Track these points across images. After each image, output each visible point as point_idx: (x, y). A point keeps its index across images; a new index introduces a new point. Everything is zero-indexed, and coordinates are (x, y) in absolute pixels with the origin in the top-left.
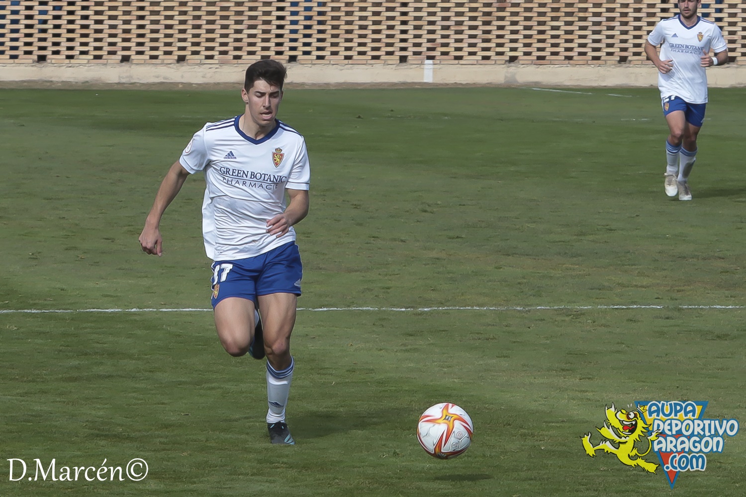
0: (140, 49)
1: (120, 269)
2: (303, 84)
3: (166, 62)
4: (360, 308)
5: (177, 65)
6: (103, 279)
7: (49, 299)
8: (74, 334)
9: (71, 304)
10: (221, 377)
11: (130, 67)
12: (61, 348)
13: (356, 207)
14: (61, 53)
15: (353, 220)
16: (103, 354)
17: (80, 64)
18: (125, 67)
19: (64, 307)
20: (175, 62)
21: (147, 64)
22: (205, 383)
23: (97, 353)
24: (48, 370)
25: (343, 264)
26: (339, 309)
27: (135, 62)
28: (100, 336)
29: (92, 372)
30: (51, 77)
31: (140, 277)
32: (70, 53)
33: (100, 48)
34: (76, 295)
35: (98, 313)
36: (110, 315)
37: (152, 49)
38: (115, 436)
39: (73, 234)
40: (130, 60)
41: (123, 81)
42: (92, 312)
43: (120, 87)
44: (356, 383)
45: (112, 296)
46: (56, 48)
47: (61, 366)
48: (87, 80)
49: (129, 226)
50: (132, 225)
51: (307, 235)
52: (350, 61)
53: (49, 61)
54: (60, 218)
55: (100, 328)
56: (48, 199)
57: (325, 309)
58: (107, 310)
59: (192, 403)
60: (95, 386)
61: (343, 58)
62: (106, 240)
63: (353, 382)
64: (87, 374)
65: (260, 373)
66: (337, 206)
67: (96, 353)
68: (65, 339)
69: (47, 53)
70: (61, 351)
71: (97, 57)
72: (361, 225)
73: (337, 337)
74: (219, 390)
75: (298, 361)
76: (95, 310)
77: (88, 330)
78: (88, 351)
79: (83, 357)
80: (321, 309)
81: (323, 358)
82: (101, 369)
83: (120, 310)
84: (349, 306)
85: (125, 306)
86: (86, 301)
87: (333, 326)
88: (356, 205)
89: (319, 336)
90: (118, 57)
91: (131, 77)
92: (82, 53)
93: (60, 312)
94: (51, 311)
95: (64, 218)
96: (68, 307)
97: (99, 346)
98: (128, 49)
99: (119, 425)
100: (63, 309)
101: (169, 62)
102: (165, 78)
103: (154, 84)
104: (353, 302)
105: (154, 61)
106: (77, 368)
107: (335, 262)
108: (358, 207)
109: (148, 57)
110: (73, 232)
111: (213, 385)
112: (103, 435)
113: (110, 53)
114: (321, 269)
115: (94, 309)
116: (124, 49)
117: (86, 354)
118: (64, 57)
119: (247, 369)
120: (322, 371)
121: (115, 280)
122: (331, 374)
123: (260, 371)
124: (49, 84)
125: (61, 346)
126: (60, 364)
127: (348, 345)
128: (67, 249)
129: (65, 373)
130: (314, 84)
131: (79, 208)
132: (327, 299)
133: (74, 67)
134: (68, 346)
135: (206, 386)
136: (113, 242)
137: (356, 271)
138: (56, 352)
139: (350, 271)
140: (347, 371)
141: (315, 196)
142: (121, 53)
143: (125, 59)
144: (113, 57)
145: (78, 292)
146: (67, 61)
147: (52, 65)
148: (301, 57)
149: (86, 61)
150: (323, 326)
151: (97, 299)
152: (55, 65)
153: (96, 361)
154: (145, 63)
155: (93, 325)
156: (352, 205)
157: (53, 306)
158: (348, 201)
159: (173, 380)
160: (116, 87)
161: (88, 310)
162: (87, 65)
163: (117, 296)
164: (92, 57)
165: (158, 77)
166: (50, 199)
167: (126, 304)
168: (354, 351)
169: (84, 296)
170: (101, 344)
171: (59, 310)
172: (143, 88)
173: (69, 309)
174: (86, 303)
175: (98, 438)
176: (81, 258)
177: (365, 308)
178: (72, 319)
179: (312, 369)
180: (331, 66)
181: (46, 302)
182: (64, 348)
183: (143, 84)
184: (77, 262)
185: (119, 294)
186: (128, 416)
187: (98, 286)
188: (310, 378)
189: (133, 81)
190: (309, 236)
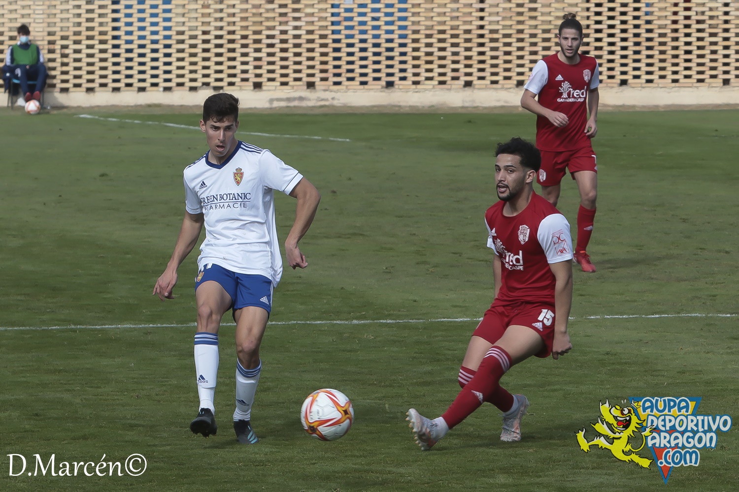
0: (481, 74)
1: (468, 281)
2: (634, 106)
3: (505, 86)
4: (689, 315)
5: (517, 89)
6: (452, 290)
7: (402, 310)
8: (427, 342)
9: (424, 314)
10: (563, 379)
11: (473, 92)
12: (415, 355)
13: (684, 221)
14: (408, 79)
15: (681, 233)
16: (454, 360)
17: (426, 90)
18: (468, 91)
19: (417, 317)
20: (514, 86)
21: (488, 88)
22: (548, 385)
23: (448, 359)
24: (403, 375)
25: (672, 275)
26: (669, 316)
27: (477, 87)
28: (451, 344)
29: (444, 376)
30: (399, 102)
31: (486, 289)
32: (416, 79)
33: (444, 74)
34: (428, 306)
35: (448, 323)
36: (459, 324)
37: (493, 74)
38: (467, 435)
39: (424, 249)
40: (473, 85)
41: (467, 104)
42: (443, 321)
43: (463, 111)
44: (685, 383)
45: (460, 307)
46: (402, 75)
47: (415, 372)
48: (433, 104)
49: (475, 241)
50: (478, 241)
51: (639, 248)
52: (677, 84)
53: (396, 87)
54: (411, 234)
55: (450, 336)
56: (399, 217)
57: (657, 316)
58: (456, 320)
59: (536, 404)
60: (447, 389)
61: (670, 81)
62: (454, 255)
63: (683, 383)
64: (439, 379)
65: (598, 375)
66: (667, 220)
67: (447, 359)
68: (418, 347)
69: (395, 79)
70: (415, 358)
71: (442, 83)
72: (689, 237)
73: (668, 341)
74: (561, 392)
75: (633, 364)
76: (446, 319)
77: (440, 338)
78: (440, 357)
79: (436, 363)
80: (653, 316)
81: (655, 361)
82: (452, 373)
83: (468, 319)
84: (679, 313)
85: (474, 315)
86: (437, 311)
87: (665, 332)
88: (684, 219)
89: (652, 340)
90: (461, 82)
91: (474, 101)
92: (428, 79)
93: (414, 322)
94: (405, 321)
95: (415, 234)
96: (420, 317)
97: (450, 352)
98: (470, 74)
99: (470, 425)
100: (416, 319)
101: (509, 86)
102: (506, 102)
103: (495, 108)
104: (682, 309)
105: (495, 86)
106: (430, 373)
107: (666, 272)
108: (687, 221)
109: (489, 82)
110: (424, 248)
111: (556, 387)
112: (455, 435)
113: (454, 78)
114: (652, 279)
115: (444, 318)
116: (467, 74)
117: (438, 360)
118: (411, 83)
119: (586, 372)
120: (655, 373)
121: (463, 292)
122: (664, 376)
123: (599, 374)
124: (397, 108)
125: (415, 353)
126: (415, 370)
127: (678, 349)
128: (418, 264)
129: (420, 378)
130: (644, 107)
131: (428, 225)
132: (659, 307)
133: (420, 92)
134: (421, 353)
135: (549, 388)
136: (460, 256)
137: (685, 280)
138: (411, 359)
139: (679, 280)
140: (678, 372)
141: (646, 211)
142: (464, 79)
143: (468, 84)
144: (456, 82)
145: (429, 303)
146: (414, 87)
147: (399, 90)
148: (631, 81)
149: (431, 87)
150: (655, 331)
151: (447, 309)
152: (403, 90)
153: (447, 366)
154: (486, 88)
155: (444, 333)
156: (681, 219)
157: (406, 316)
158: (677, 216)
159: (519, 383)
160: (460, 111)
161: (439, 320)
162: (433, 90)
163: (465, 306)
164: (437, 83)
165: (499, 101)
166: (401, 217)
167: (474, 313)
168: (684, 354)
169: (435, 307)
170: (452, 351)
171: (413, 320)
172: (485, 111)
173: (421, 319)
174: (437, 313)
175: (451, 437)
176: (431, 272)
177: (693, 315)
178: (425, 328)
179: (646, 371)
180: (659, 89)
181: (399, 313)
182: (417, 355)
183: (485, 108)
184: (427, 275)
185: (467, 305)
186: (478, 416)
187: (447, 297)
188: (644, 380)
189: (475, 105)
190: (641, 248)
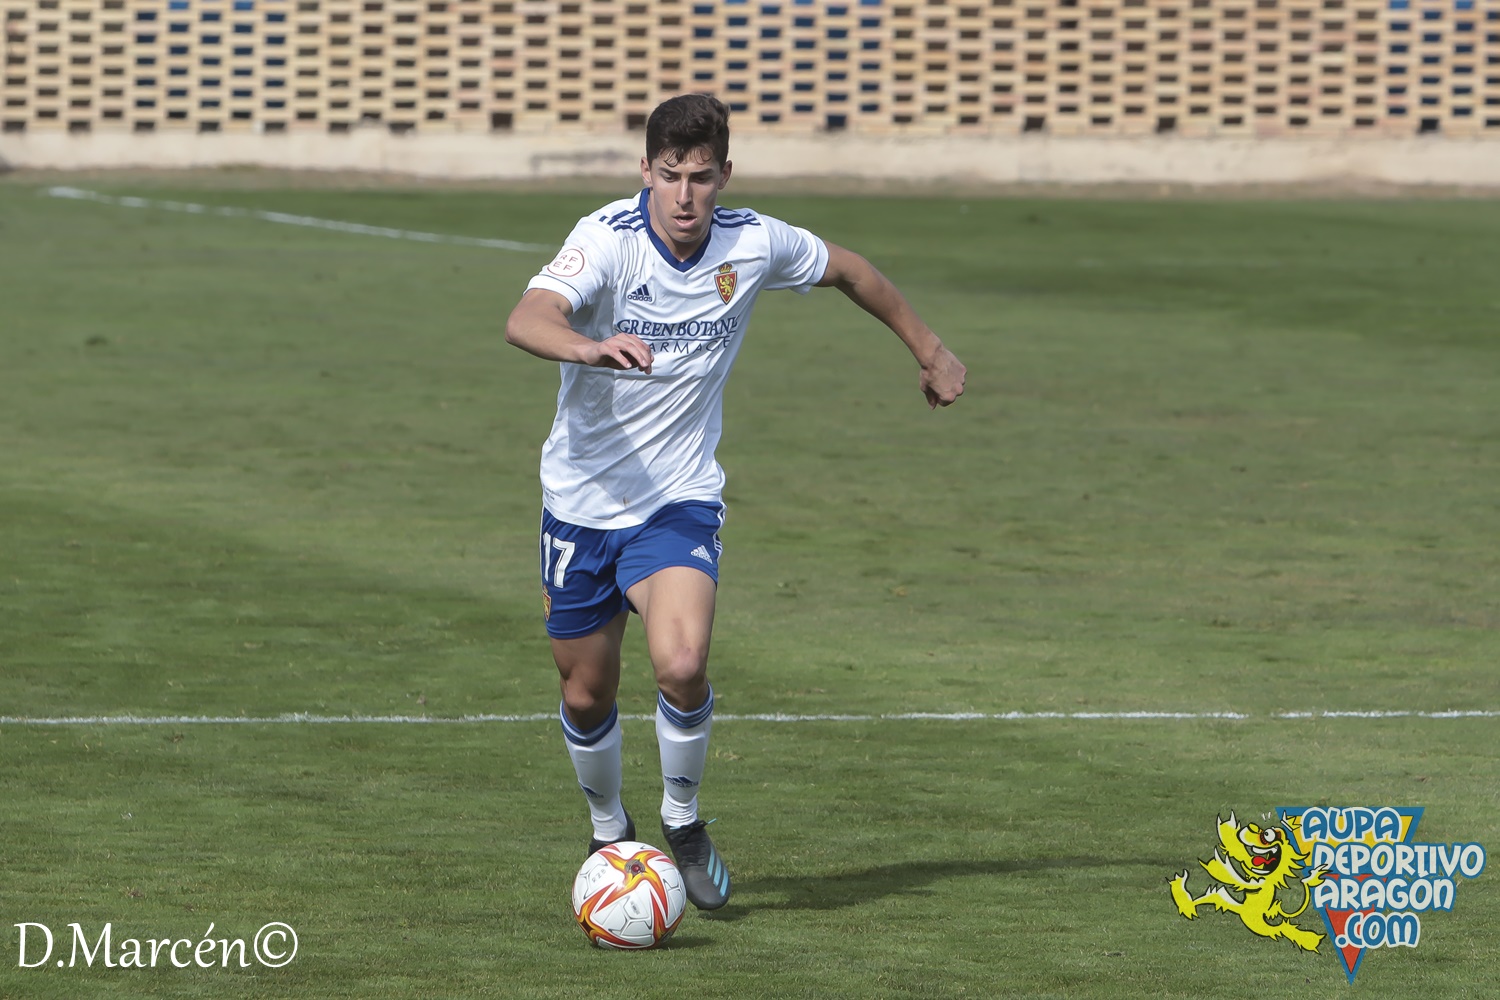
0: (1068, 99)
1: (988, 620)
2: (1453, 187)
3: (1127, 131)
5: (1156, 138)
6: (946, 643)
7: (816, 689)
8: (870, 771)
9: (869, 701)
11: (1044, 143)
12: (837, 803)
14: (883, 108)
16: (935, 817)
17: (926, 137)
18: (1034, 143)
19: (851, 708)
20: (1151, 131)
21: (1083, 135)
23: (920, 813)
24: (804, 852)
27: (1055, 131)
28: (930, 776)
29: (906, 857)
30: (859, 167)
31: (1032, 639)
32: (903, 109)
33: (974, 99)
34: (880, 681)
36: (957, 728)
37: (1098, 99)
39: (884, 538)
40: (1045, 126)
41: (1030, 175)
42: (915, 719)
43: (1020, 193)
45: (962, 684)
46: (869, 98)
47: (834, 843)
48: (944, 174)
50: (1023, 519)
51: (1427, 543)
53: (852, 128)
54: (855, 501)
55: (930, 757)
56: (830, 457)
58: (950, 716)
59: (1130, 928)
62: (958, 554)
67: (917, 815)
68: (847, 783)
69: (850, 108)
70: (836, 809)
71: (969, 120)
76: (924, 715)
77: (903, 762)
78: (900, 809)
79: (887, 822)
80: (1444, 714)
82: (926, 850)
83: (981, 715)
85: (994, 705)
86: (903, 694)
87: (1469, 754)
89: (1436, 774)
90: (1017, 119)
91: (1044, 168)
92: (932, 109)
93: (842, 721)
94: (821, 716)
95: (865, 500)
96: (861, 707)
97: (925, 797)
98: (1039, 99)
99: (959, 978)
100: (849, 713)
101: (1137, 131)
102: (1127, 171)
105: (1101, 129)
107: (1488, 604)
109: (1086, 120)
110: (884, 534)
113: (998, 109)
114: (1453, 621)
115: (920, 711)
116: (1031, 99)
117: (895, 817)
118: (888, 119)
121: (973, 646)
124: (853, 184)
125: (837, 797)
126: (835, 839)
128: (866, 574)
129: (844, 860)
131: (901, 479)
133: (910, 143)
134: (853, 798)
136: (974, 556)
138: (826, 813)
141: (1455, 450)
142: (1023, 111)
143: (1034, 124)
144: (1003, 119)
145: (885, 673)
146: (896, 129)
147: (858, 138)
148: (1447, 121)
149: (938, 130)
151: (929, 690)
152: (867, 138)
153: (916, 831)
154: (1079, 134)
155: (915, 749)
157: (825, 706)
160: (1011, 192)
161: (907, 716)
162: (943, 139)
163: (975, 684)
164: (954, 120)
166: (836, 457)
167: (996, 701)
169: (899, 683)
170: (931, 795)
171: (841, 714)
172: (1075, 195)
173: (862, 713)
174: (904, 699)
176: (898, 595)
178: (869, 737)
181: (809, 697)
182: (844, 801)
183: (1076, 185)
184: (888, 604)
185: (980, 679)
186: (981, 957)
187: (932, 660)
190: (1432, 543)
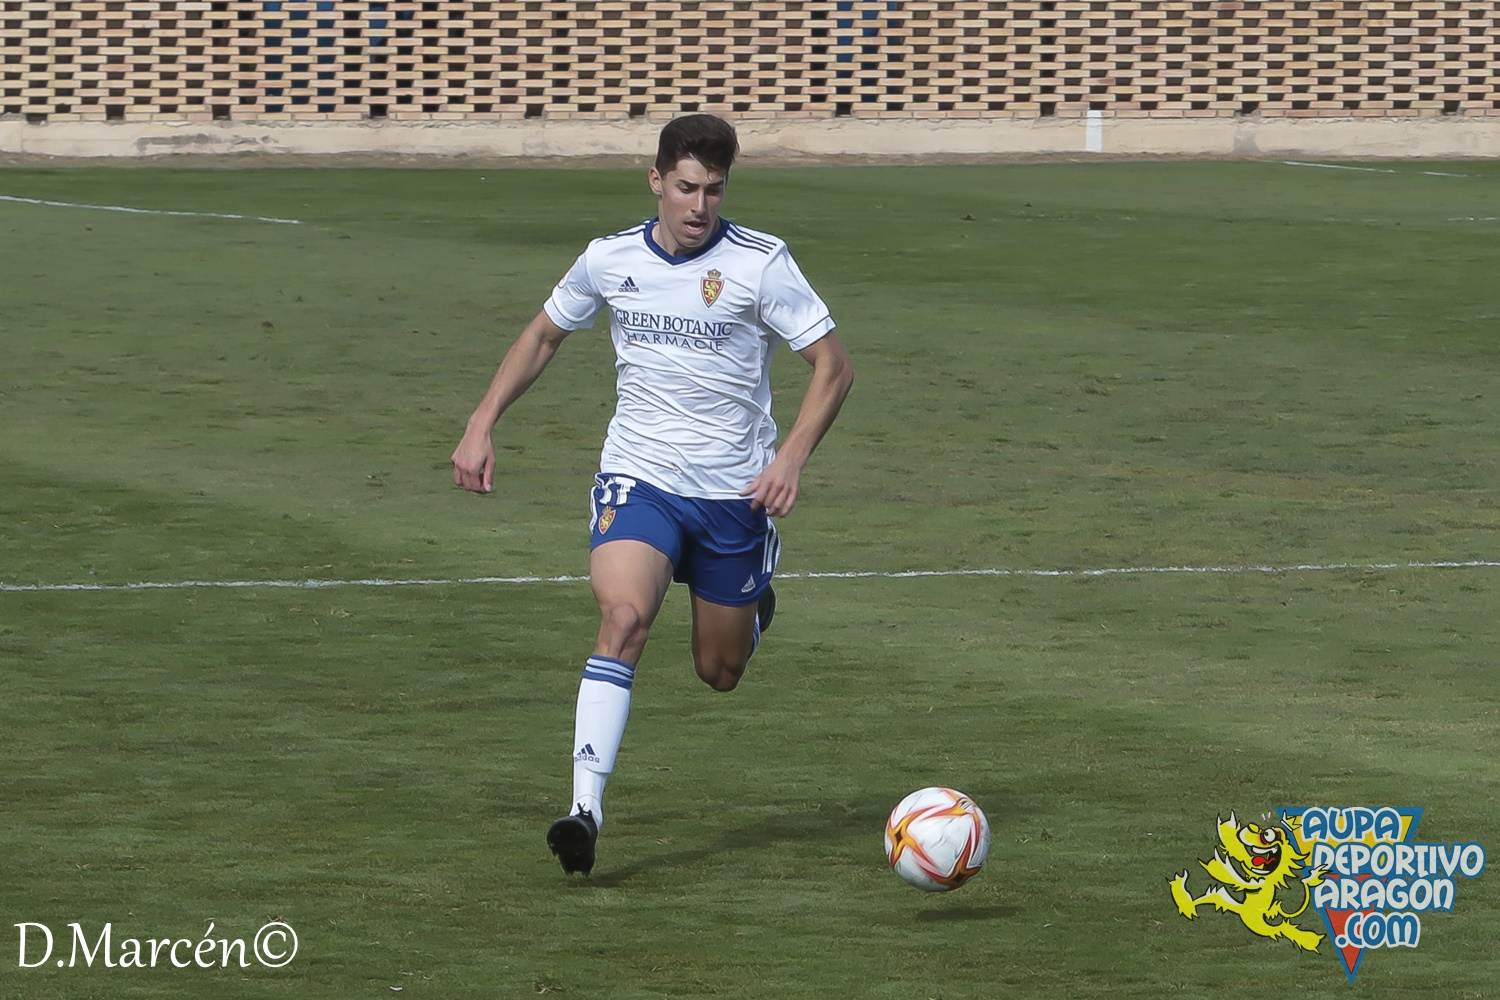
0: (561, 91)
1: (535, 503)
2: (864, 157)
3: (608, 116)
4: (977, 572)
5: (630, 121)
6: (504, 521)
7: (406, 560)
8: (456, 624)
9: (448, 568)
10: (727, 699)
11: (543, 126)
12: (431, 650)
13: (966, 384)
14: (415, 100)
15: (960, 409)
16: (510, 661)
17: (450, 122)
18: (534, 126)
19: (435, 574)
20: (627, 116)
21: (574, 120)
22: (697, 712)
23: (498, 657)
24: (408, 690)
25: (943, 491)
26: (938, 573)
27: (551, 116)
28: (503, 628)
29: (490, 693)
30: (397, 147)
31: (572, 518)
32: (431, 100)
33: (486, 92)
34: (456, 553)
35: (497, 585)
36: (519, 589)
37: (584, 91)
38: (535, 809)
39: (447, 439)
40: (543, 113)
41: (531, 152)
42: (486, 582)
43: (525, 164)
44: (970, 707)
45: (521, 554)
46: (404, 92)
47: (432, 683)
48: (464, 151)
49: (550, 423)
50: (555, 423)
51: (877, 439)
52: (950, 113)
53: (392, 116)
54: (422, 410)
55: (501, 613)
56: (398, 375)
57: (913, 574)
58: (514, 579)
59: (673, 748)
60: (495, 719)
61: (936, 106)
62: (508, 451)
63: (966, 707)
64: (481, 697)
65: (796, 692)
66: (932, 384)
67: (496, 659)
68: (438, 634)
69: (388, 100)
70: (431, 655)
71: (481, 108)
72: (975, 417)
73: (935, 625)
74: (723, 724)
75: (866, 669)
76: (492, 579)
77: (481, 617)
78: (482, 655)
79: (473, 666)
80: (905, 574)
81: (910, 664)
82: (506, 687)
83: (537, 579)
84: (956, 568)
85: (548, 571)
86: (474, 563)
87: (928, 605)
88: (965, 381)
89: (903, 623)
90: (521, 107)
91: (545, 145)
92: (454, 100)
93: (428, 585)
94: (411, 581)
95: (429, 409)
96: (442, 574)
97: (501, 645)
98: (538, 92)
99: (542, 789)
100: (432, 579)
101: (615, 116)
102: (611, 148)
103: (588, 158)
104: (963, 561)
105: (587, 115)
106: (463, 686)
107: (930, 486)
108: (970, 385)
109: (575, 108)
110: (447, 436)
111: (712, 715)
112: (512, 809)
113: (505, 100)
114: (904, 500)
115: (489, 577)
116: (532, 92)
117: (478, 661)
118: (420, 108)
119: (772, 685)
120: (909, 687)
121: (526, 524)
122: (927, 693)
123: (798, 688)
124: (393, 159)
125: (431, 646)
126: (432, 679)
127: (955, 639)
128: (436, 468)
129: (441, 696)
130: (883, 157)
131: (456, 391)
132: (917, 555)
133: (438, 127)
134: (444, 646)
135: (699, 716)
136: (521, 453)
137: (968, 503)
138: (424, 658)
139: (957, 503)
140: (955, 687)
141: (890, 364)
142: (525, 100)
143: (534, 111)
144: (511, 107)
145: (459, 547)
146: (426, 115)
147: (398, 123)
148: (858, 106)
149: (461, 116)
150: (909, 605)
151: (494, 560)
152: (404, 123)
153: (496, 672)
154: (570, 119)
155: (489, 607)
156: (959, 381)
157: (414, 573)
158: (951, 375)
159: (639, 707)
160: (517, 164)
161: (479, 580)
162: (463, 123)
163: (531, 554)
164: (472, 108)
165: (594, 145)
166: (403, 375)
167: (548, 567)
168: (967, 650)
169: (470, 554)
170: (505, 643)
171: (426, 580)
172: (568, 166)
173: (444, 579)
174: (475, 567)
175: (505, 815)
177: (985, 572)
178: (451, 597)
179: (892, 684)
180: (914, 122)
181: (400, 566)
182: (437, 649)
183: (568, 158)
185: (535, 550)
186: (558, 773)
187: (496, 535)
188: (889, 700)
189: (548, 153)
190: (880, 438)
